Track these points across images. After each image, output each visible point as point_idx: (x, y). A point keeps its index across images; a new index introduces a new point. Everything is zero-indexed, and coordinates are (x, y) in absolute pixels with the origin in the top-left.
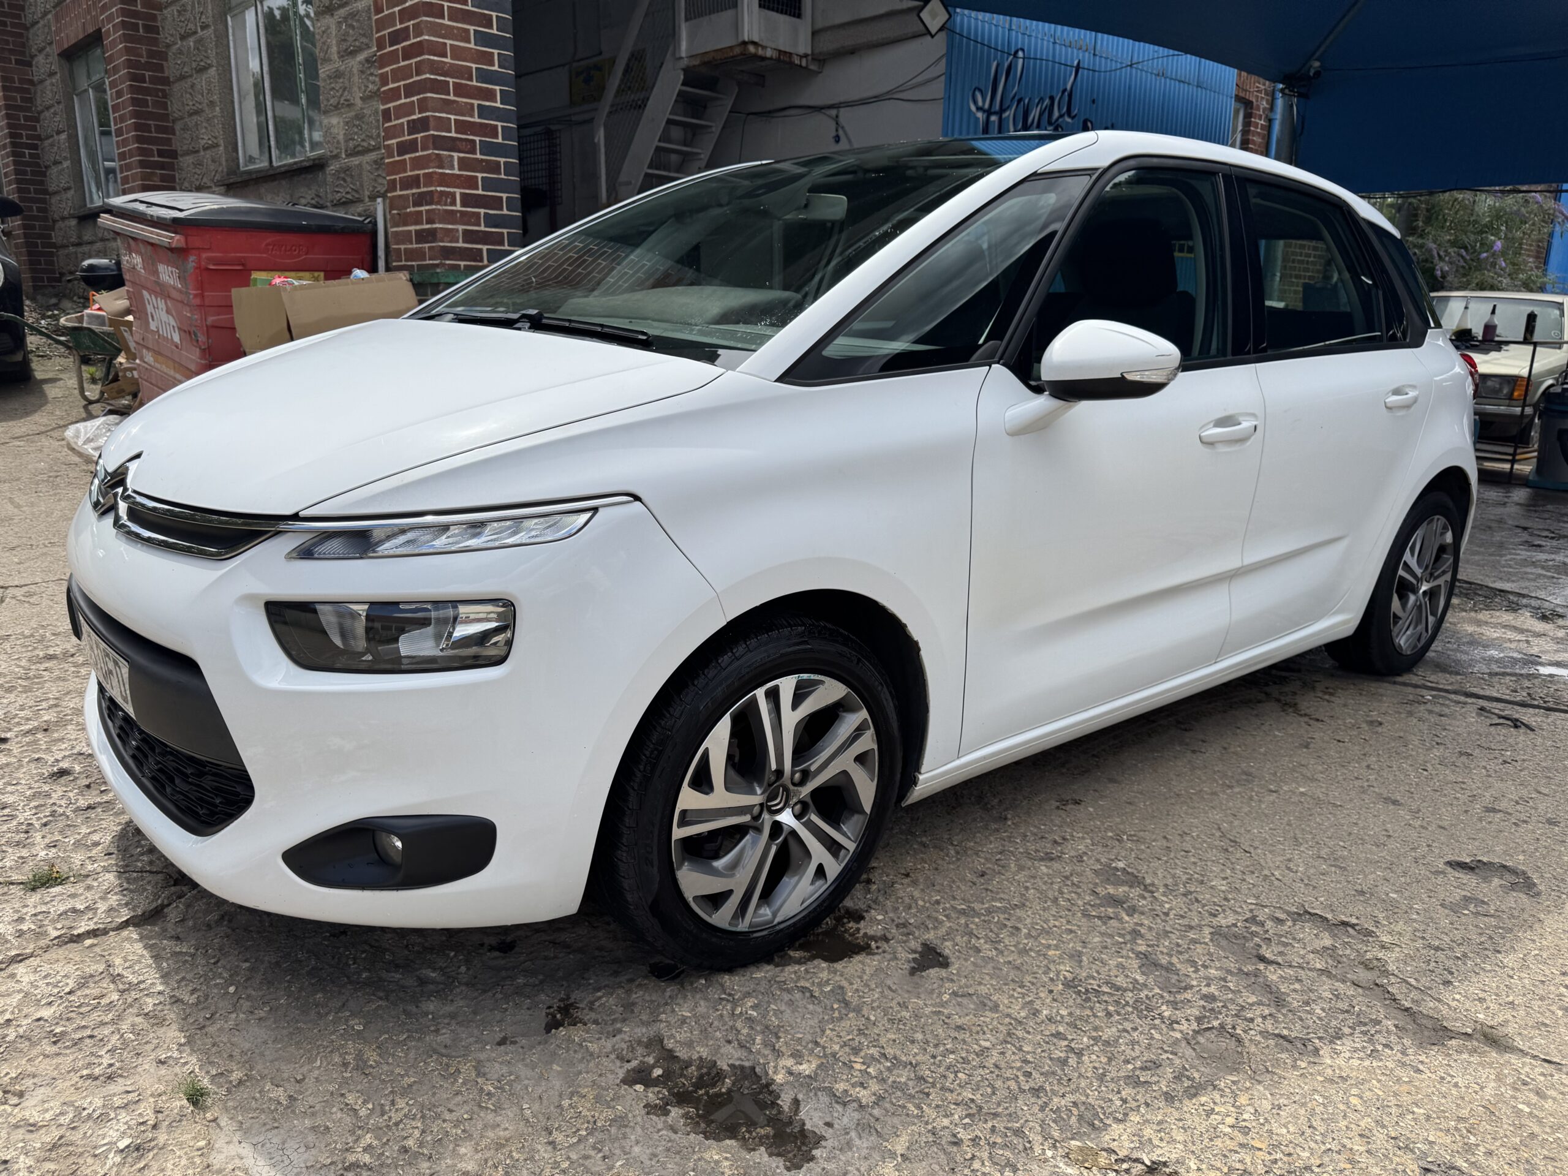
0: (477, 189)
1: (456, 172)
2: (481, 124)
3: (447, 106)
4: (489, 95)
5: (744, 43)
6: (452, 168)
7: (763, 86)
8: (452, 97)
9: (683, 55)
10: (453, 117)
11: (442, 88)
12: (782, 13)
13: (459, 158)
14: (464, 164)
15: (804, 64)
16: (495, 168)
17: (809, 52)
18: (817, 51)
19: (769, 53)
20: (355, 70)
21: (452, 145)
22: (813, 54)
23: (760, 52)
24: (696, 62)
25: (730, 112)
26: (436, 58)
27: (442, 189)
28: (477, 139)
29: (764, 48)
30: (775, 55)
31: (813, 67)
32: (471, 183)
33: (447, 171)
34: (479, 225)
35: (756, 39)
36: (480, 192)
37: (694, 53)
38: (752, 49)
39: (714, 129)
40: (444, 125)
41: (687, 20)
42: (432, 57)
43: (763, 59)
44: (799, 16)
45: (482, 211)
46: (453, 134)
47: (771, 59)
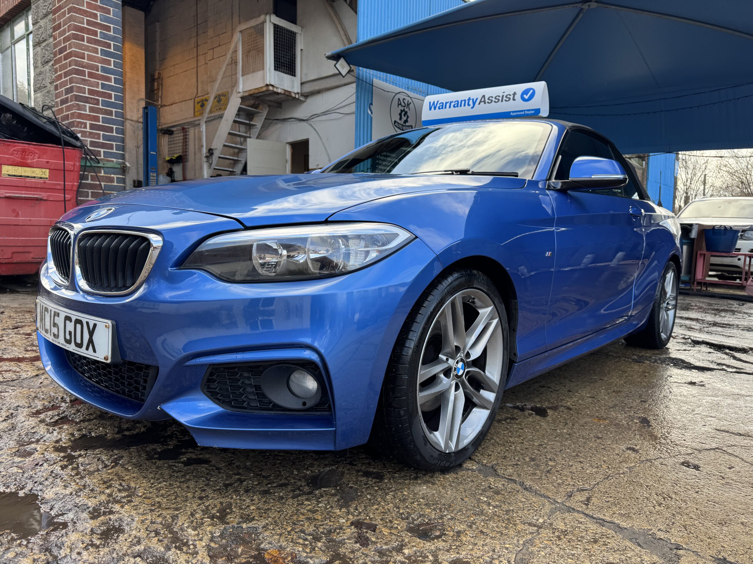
0: (99, 122)
1: (88, 113)
2: (103, 92)
3: (84, 81)
4: (109, 79)
5: (267, 85)
6: (86, 111)
7: (281, 108)
8: (87, 78)
9: (241, 91)
10: (87, 87)
11: (83, 73)
12: (286, 73)
13: (90, 107)
14: (92, 109)
15: (297, 96)
16: (110, 113)
17: (299, 91)
18: (303, 92)
19: (279, 91)
20: (48, 70)
21: (86, 100)
22: (301, 93)
23: (275, 90)
24: (247, 94)
25: (265, 119)
26: (79, 59)
27: (79, 120)
28: (100, 99)
29: (277, 88)
30: (283, 92)
31: (302, 99)
32: (97, 119)
33: (82, 112)
34: (99, 139)
35: (273, 84)
36: (101, 123)
37: (246, 90)
38: (271, 88)
39: (258, 126)
40: (82, 90)
41: (243, 75)
42: (76, 59)
43: (278, 94)
44: (295, 76)
45: (102, 133)
46: (87, 95)
47: (280, 94)
